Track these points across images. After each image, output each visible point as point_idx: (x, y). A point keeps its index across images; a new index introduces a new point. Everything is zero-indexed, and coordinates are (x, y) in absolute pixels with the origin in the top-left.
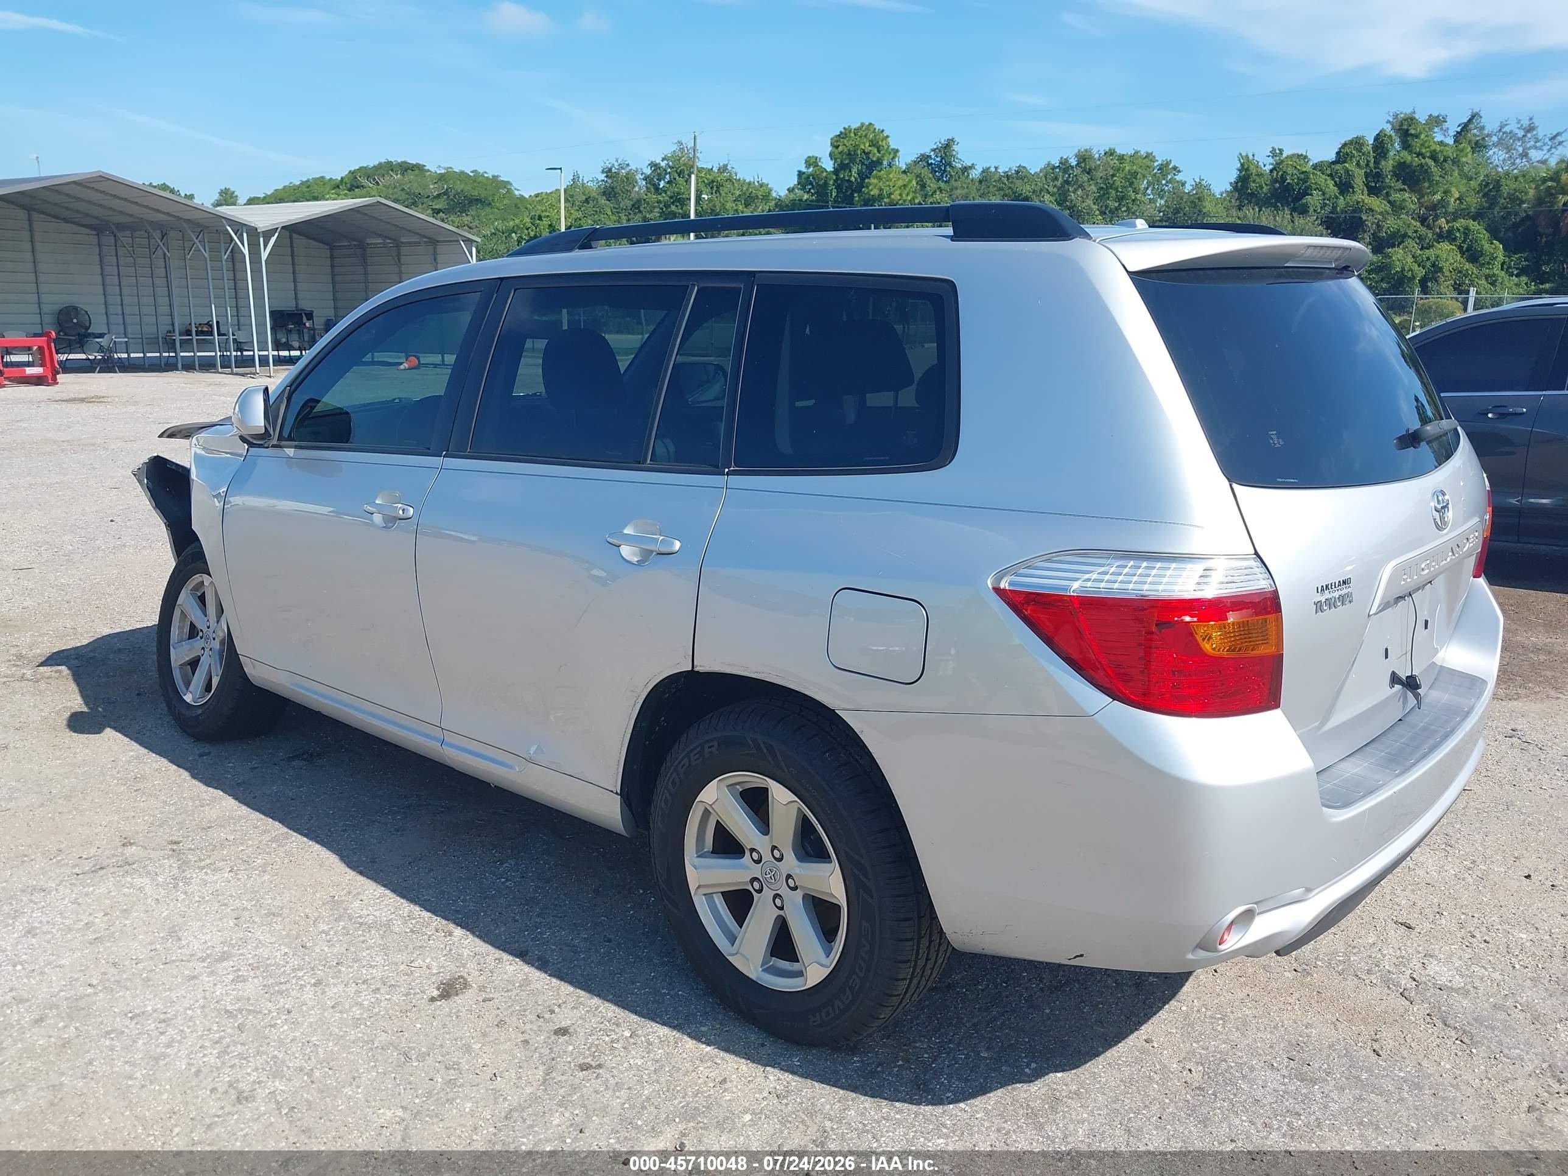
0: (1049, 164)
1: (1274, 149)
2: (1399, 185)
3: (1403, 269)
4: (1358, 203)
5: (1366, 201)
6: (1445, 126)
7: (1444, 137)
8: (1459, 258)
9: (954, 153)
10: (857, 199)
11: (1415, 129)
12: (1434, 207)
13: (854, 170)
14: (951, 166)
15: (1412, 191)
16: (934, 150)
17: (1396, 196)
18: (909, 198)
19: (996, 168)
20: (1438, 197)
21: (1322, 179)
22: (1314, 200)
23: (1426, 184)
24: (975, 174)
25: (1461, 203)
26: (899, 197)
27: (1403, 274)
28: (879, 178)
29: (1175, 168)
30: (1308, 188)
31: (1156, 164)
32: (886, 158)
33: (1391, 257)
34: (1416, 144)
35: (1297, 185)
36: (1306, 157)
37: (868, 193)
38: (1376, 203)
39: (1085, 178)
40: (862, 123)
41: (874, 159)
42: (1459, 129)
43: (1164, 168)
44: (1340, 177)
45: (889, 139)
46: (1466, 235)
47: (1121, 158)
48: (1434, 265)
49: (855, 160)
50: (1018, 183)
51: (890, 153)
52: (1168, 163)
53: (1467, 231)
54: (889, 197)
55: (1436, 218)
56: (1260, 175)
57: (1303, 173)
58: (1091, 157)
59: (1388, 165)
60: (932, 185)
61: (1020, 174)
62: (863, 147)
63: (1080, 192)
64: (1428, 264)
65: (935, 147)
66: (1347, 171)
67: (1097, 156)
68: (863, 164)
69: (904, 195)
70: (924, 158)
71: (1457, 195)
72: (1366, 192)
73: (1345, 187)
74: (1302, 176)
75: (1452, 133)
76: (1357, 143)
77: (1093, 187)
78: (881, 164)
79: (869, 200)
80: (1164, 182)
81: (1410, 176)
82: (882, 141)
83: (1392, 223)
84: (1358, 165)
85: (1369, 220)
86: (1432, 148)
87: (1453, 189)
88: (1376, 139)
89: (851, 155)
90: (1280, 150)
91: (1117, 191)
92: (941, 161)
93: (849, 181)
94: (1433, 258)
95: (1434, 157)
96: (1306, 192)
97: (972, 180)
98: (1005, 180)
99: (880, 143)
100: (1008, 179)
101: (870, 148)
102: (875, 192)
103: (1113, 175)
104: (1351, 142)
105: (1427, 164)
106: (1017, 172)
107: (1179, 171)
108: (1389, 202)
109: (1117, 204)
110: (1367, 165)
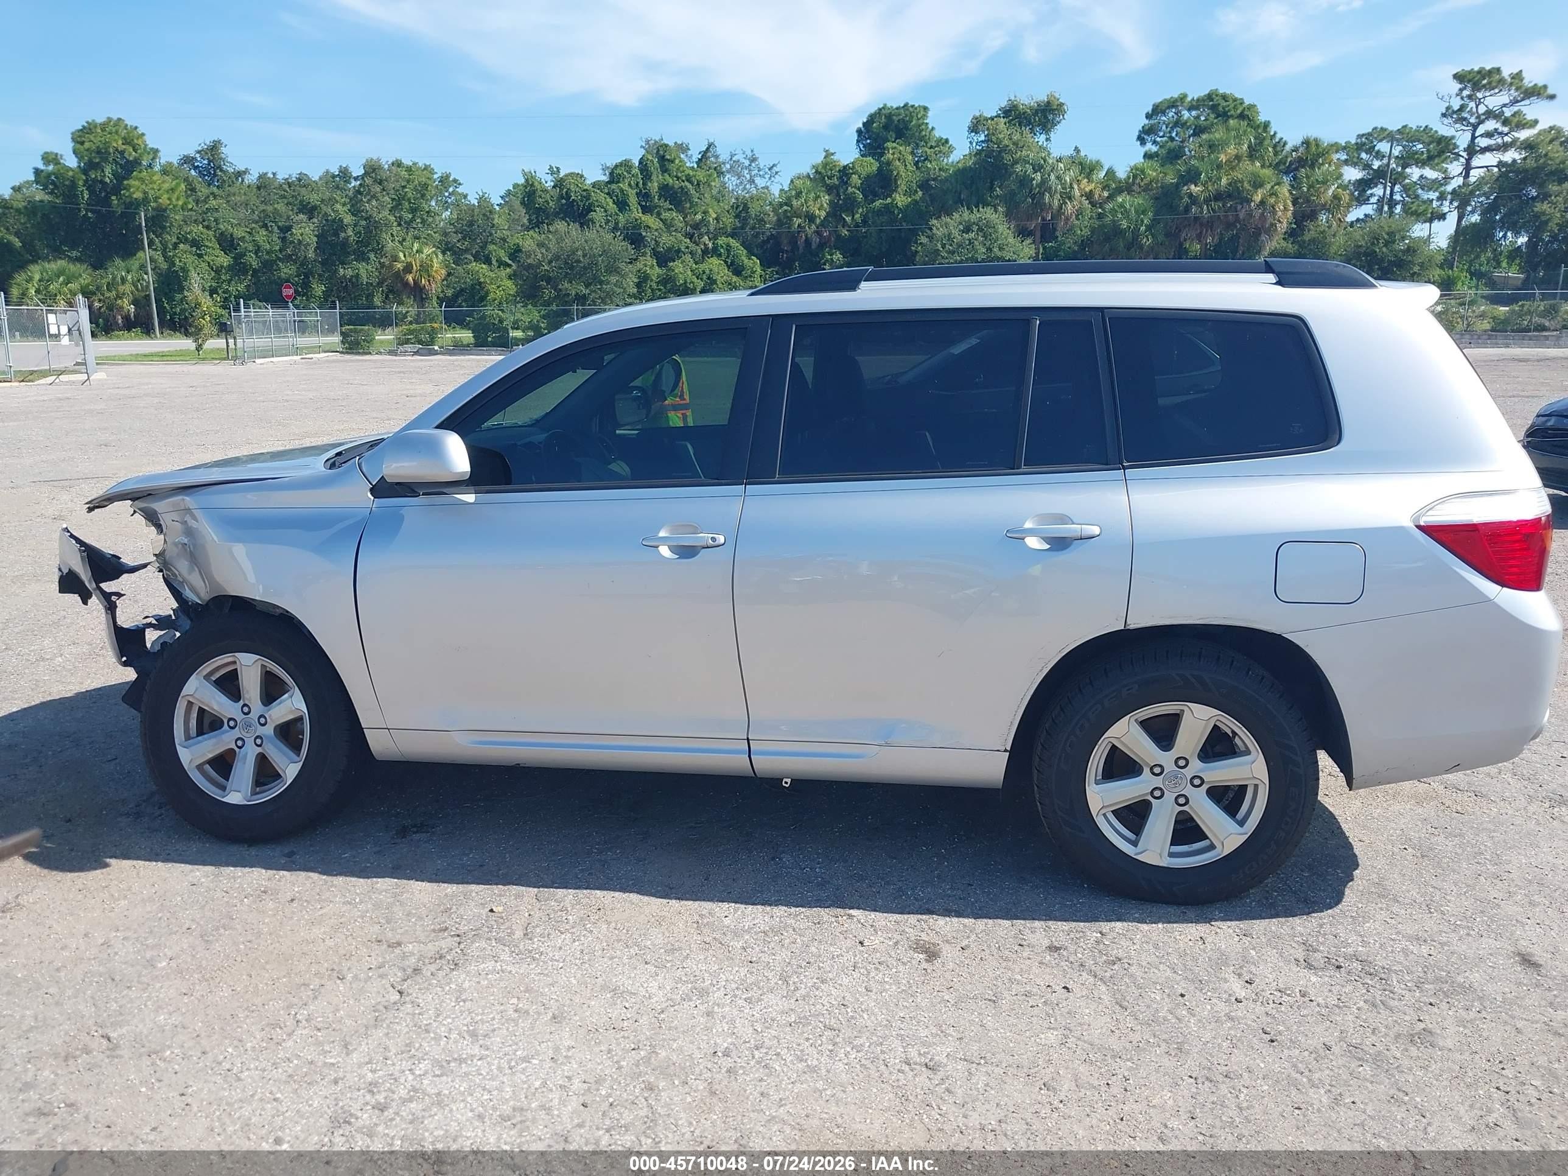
0: (327, 172)
1: (551, 167)
2: (667, 205)
3: (686, 282)
4: (636, 220)
5: (643, 219)
6: (690, 153)
7: (690, 161)
8: (726, 272)
9: (223, 156)
10: (116, 202)
11: (670, 155)
12: (696, 226)
13: (108, 171)
14: (221, 170)
15: (678, 211)
16: (199, 152)
17: (666, 215)
18: (180, 203)
19: (274, 174)
20: (699, 217)
21: (601, 197)
22: (598, 215)
23: (688, 205)
24: (252, 178)
25: (718, 222)
26: (168, 202)
27: (686, 286)
28: (142, 180)
29: (455, 181)
30: (591, 205)
31: (435, 176)
32: (145, 158)
33: (673, 270)
34: (672, 167)
35: (582, 201)
36: (582, 176)
37: (130, 196)
38: (649, 220)
39: (378, 189)
40: (108, 118)
41: (131, 159)
42: (700, 157)
43: (445, 180)
44: (617, 196)
45: (145, 137)
46: (728, 251)
47: (409, 169)
48: (709, 278)
49: (107, 159)
50: (303, 191)
51: (149, 153)
52: (448, 176)
53: (729, 248)
54: (156, 201)
55: (701, 236)
56: (545, 191)
57: (584, 190)
58: (380, 167)
59: (654, 186)
60: (203, 191)
61: (302, 181)
62: (115, 145)
63: (374, 203)
64: (705, 277)
65: (200, 149)
66: (622, 191)
67: (386, 167)
68: (117, 163)
69: (174, 200)
70: (187, 160)
71: (714, 216)
72: (640, 211)
73: (622, 205)
74: (585, 193)
75: (695, 159)
76: (626, 164)
77: (386, 198)
78: (140, 164)
79: (131, 203)
80: (447, 194)
81: (675, 197)
82: (138, 139)
83: (667, 240)
84: (630, 185)
85: (648, 236)
86: (686, 173)
87: (710, 210)
88: (640, 163)
89: (102, 153)
90: (557, 168)
91: (410, 203)
92: (209, 164)
93: (102, 182)
94: (707, 272)
95: (689, 179)
96: (590, 209)
97: (249, 187)
98: (286, 187)
99: (136, 141)
100: (290, 187)
101: (124, 147)
102: (138, 195)
103: (404, 187)
104: (621, 164)
105: (686, 186)
106: (299, 180)
107: (460, 184)
108: (661, 220)
109: (410, 216)
110: (637, 185)
